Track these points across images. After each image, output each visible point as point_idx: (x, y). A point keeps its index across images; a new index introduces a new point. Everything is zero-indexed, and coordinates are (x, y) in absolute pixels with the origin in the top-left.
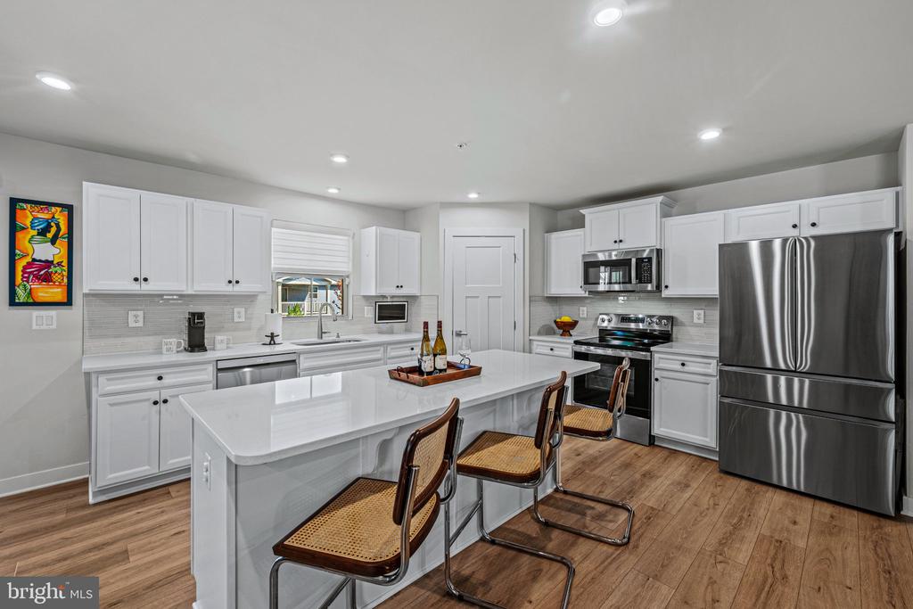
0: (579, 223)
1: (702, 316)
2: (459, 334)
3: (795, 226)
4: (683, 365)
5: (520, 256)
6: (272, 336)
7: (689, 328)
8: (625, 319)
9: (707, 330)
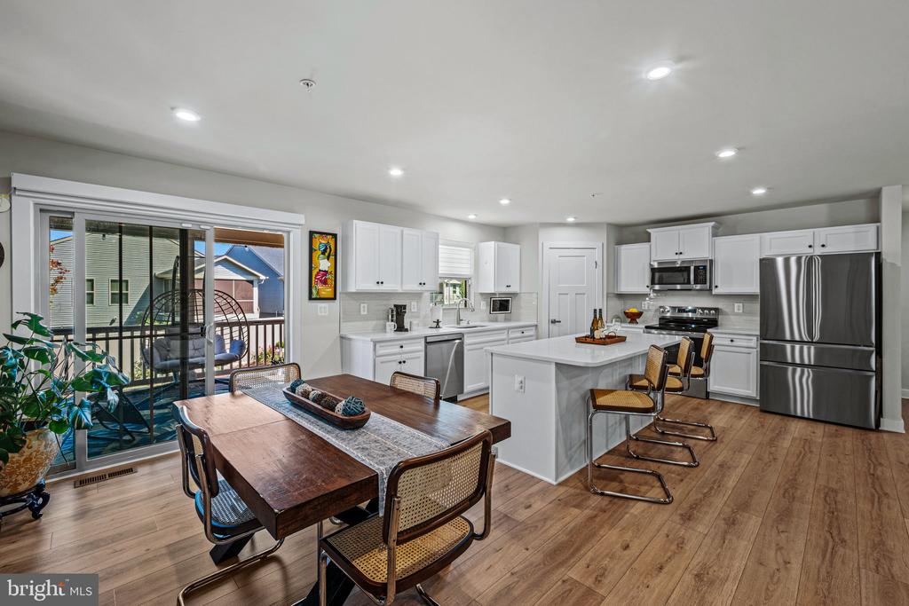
0: (647, 238)
1: (741, 308)
2: (554, 322)
3: (810, 246)
4: (732, 341)
5: (600, 263)
6: (438, 322)
7: (732, 317)
8: (681, 310)
9: (745, 318)
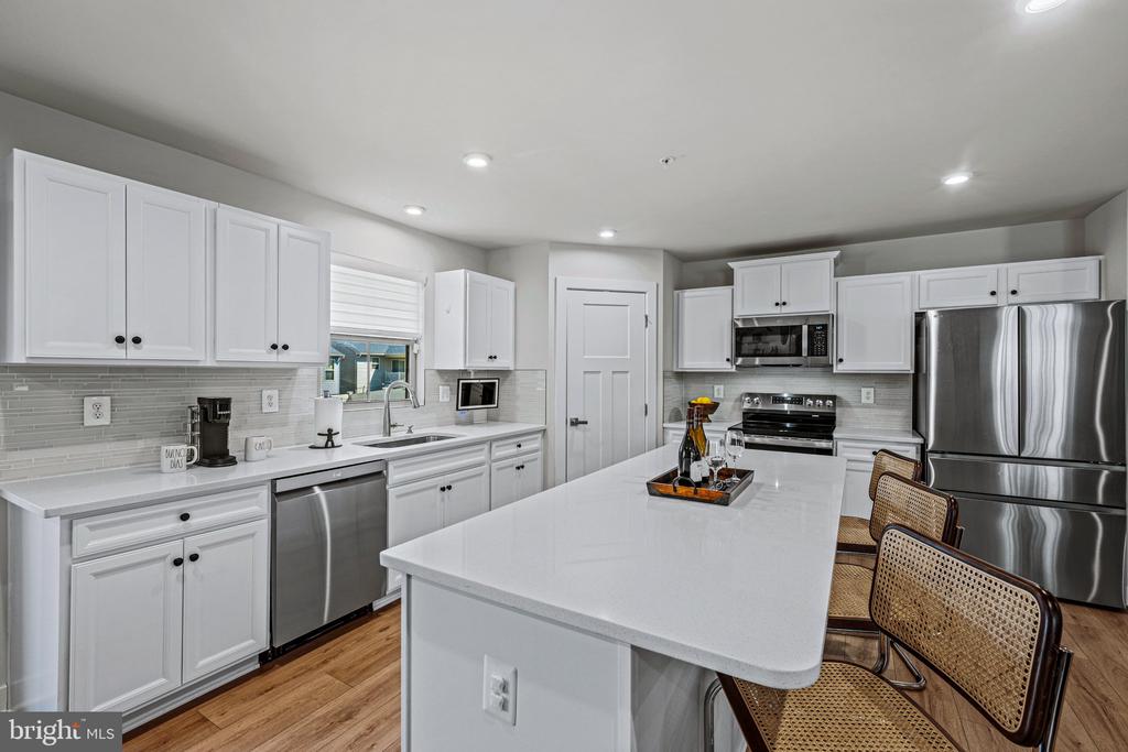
1: (872, 396)
2: (575, 423)
3: (993, 293)
5: (652, 319)
6: (330, 434)
7: (856, 410)
8: (778, 399)
9: (877, 411)
